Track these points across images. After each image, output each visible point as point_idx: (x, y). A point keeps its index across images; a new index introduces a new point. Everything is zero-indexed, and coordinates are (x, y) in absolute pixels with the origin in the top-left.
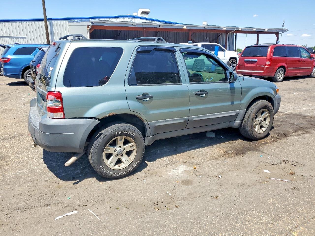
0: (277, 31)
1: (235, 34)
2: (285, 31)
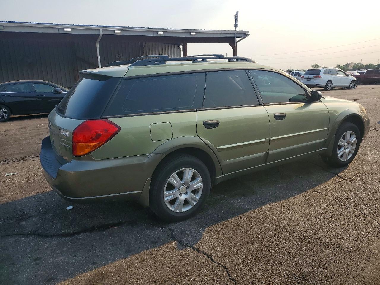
2: (243, 34)
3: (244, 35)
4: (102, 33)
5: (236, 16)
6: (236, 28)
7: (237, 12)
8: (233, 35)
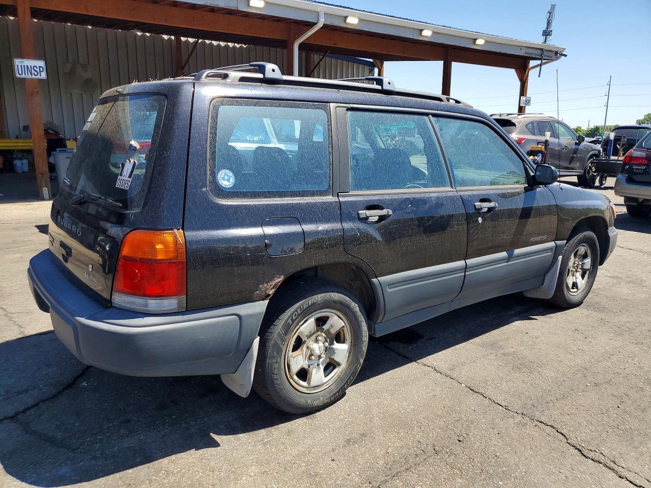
0: (522, 53)
1: (376, 70)
2: (553, 54)
3: (556, 54)
4: (322, 20)
5: (550, 13)
6: (546, 39)
7: (553, 6)
8: (539, 52)
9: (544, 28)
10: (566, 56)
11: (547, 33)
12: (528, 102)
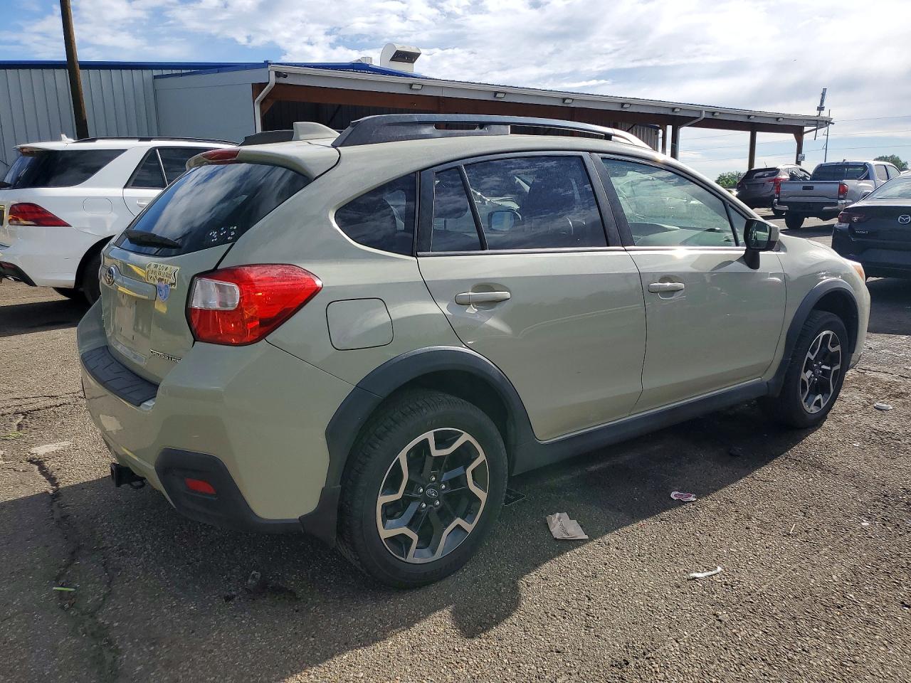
0: (796, 124)
2: (824, 123)
3: (827, 122)
4: (704, 115)
5: (823, 95)
6: (820, 113)
7: (825, 90)
8: (815, 122)
9: (818, 105)
10: (833, 124)
11: (821, 108)
12: (803, 158)
